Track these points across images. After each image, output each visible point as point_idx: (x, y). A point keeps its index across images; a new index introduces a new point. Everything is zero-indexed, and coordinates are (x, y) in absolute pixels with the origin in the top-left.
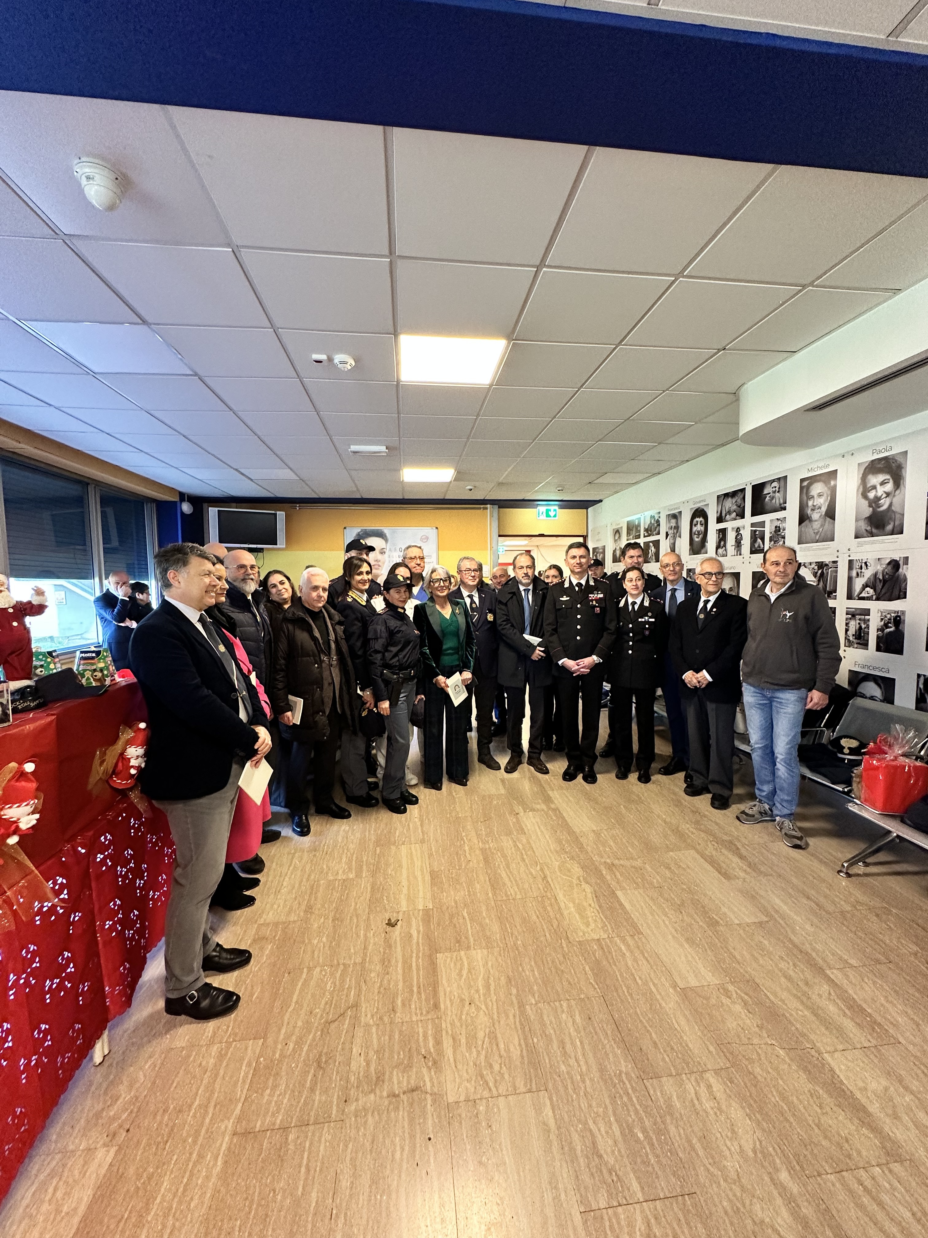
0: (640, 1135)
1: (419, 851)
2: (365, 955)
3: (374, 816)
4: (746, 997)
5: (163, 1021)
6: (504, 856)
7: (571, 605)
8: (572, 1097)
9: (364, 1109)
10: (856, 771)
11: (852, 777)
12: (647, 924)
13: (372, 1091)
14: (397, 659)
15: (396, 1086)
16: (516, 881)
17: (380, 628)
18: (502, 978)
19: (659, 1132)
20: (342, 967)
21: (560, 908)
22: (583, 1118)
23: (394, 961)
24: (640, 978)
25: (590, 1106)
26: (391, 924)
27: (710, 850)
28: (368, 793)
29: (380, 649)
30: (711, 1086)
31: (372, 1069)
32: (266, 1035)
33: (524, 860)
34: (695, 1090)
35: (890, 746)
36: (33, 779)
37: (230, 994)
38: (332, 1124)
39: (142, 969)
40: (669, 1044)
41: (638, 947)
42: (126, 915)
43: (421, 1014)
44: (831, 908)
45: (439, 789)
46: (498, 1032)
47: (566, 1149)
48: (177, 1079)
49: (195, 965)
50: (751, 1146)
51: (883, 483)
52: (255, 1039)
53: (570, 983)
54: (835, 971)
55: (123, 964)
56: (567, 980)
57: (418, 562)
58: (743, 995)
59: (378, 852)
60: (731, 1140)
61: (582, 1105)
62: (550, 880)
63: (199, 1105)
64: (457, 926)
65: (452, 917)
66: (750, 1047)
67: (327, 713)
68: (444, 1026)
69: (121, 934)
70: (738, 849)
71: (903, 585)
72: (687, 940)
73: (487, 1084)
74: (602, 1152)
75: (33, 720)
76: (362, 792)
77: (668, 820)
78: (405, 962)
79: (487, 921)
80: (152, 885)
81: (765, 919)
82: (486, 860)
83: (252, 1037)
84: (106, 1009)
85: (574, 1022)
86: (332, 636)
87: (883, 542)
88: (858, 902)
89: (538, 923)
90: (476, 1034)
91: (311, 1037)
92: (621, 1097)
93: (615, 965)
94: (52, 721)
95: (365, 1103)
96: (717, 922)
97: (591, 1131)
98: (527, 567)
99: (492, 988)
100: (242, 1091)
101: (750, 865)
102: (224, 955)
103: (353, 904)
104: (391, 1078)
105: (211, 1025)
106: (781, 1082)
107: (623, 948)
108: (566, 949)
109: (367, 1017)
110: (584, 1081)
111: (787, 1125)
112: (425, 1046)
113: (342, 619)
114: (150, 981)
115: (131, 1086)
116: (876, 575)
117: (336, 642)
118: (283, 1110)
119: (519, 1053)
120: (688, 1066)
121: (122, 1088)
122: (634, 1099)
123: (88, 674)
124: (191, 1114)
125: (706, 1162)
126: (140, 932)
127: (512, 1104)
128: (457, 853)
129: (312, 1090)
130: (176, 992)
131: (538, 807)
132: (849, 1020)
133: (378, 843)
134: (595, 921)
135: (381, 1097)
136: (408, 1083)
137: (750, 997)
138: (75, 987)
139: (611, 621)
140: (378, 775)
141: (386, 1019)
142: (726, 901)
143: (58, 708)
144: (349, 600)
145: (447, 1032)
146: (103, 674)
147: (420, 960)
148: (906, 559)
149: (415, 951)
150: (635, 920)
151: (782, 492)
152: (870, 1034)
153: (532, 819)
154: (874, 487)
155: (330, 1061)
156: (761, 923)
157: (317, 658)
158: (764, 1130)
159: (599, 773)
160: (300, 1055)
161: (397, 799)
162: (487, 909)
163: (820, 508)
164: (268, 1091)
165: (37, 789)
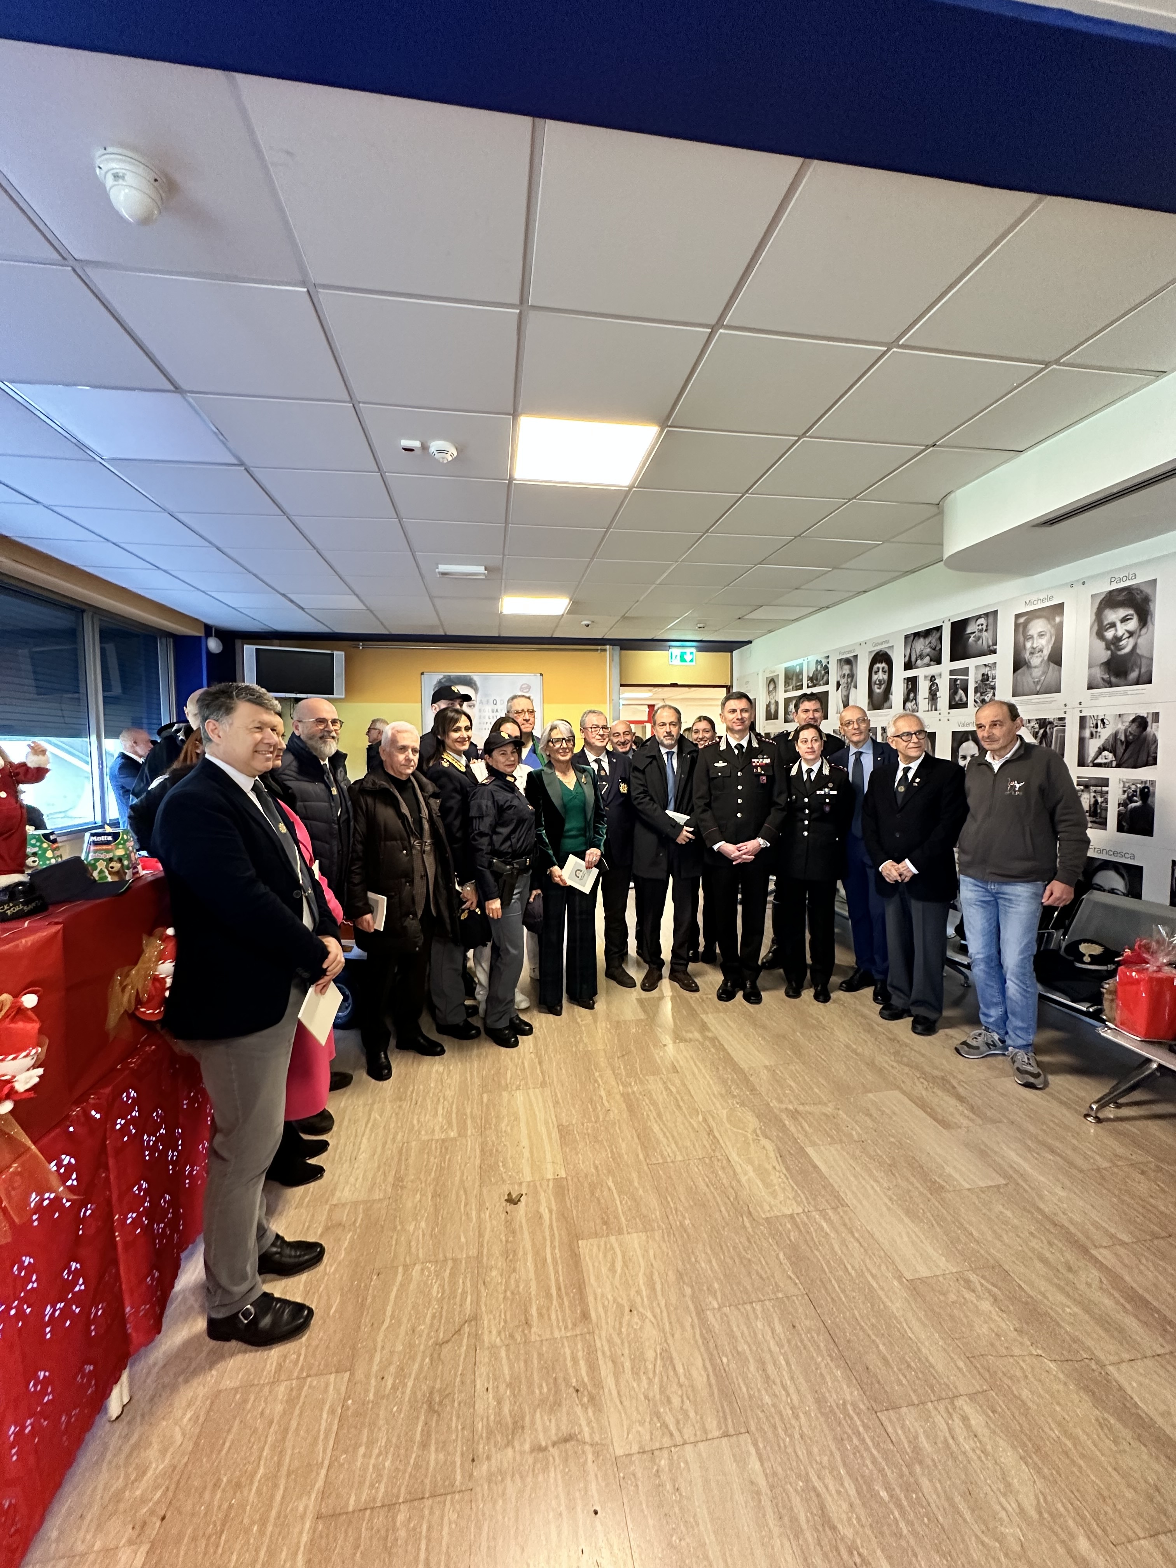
0: (883, 1494)
1: (540, 1099)
2: (481, 1245)
3: (475, 1052)
4: (995, 1290)
5: (206, 1350)
6: (654, 1103)
7: (729, 775)
8: (784, 1440)
9: (499, 1470)
10: (1107, 986)
11: (1102, 994)
12: (853, 1193)
13: (509, 1443)
14: (509, 843)
15: (541, 1436)
16: (673, 1137)
17: (486, 803)
18: (670, 1273)
19: (907, 1489)
20: (450, 1264)
21: (734, 1171)
22: (803, 1473)
23: (521, 1253)
24: (853, 1267)
25: (810, 1453)
26: (513, 1201)
27: (920, 1089)
28: (466, 1021)
29: (487, 831)
30: (968, 1419)
31: (506, 1409)
32: (352, 1365)
33: (679, 1107)
34: (948, 1424)
35: (1153, 954)
36: (35, 1018)
37: (300, 1307)
38: (457, 1496)
39: (175, 1276)
40: (902, 1359)
41: (845, 1225)
42: (155, 1204)
43: (566, 1328)
44: (1085, 1166)
45: (558, 1013)
46: (672, 1349)
47: (786, 1519)
48: (230, 1437)
49: (248, 1268)
50: (1035, 1503)
51: (1124, 620)
52: (337, 1372)
53: (761, 1277)
54: (1101, 1250)
55: (150, 1273)
56: (758, 1273)
57: (527, 716)
58: (990, 1287)
59: (485, 1100)
60: (1005, 1495)
61: (800, 1453)
62: (717, 1134)
63: (265, 1475)
64: (602, 1201)
65: (593, 1188)
66: (1011, 1360)
67: (419, 914)
68: (598, 1345)
69: (147, 1229)
70: (954, 1087)
71: (1153, 747)
72: (907, 1212)
73: (667, 1427)
74: (836, 1522)
75: (30, 931)
76: (458, 1019)
77: (860, 1050)
78: (536, 1253)
79: (641, 1192)
80: (188, 1156)
81: (1003, 1182)
82: (631, 1109)
83: (334, 1370)
84: (126, 1338)
85: (773, 1331)
86: (425, 813)
87: (1125, 693)
88: (1116, 1155)
89: (710, 1197)
90: (642, 1353)
91: (416, 1366)
92: (850, 1439)
93: (818, 1250)
94: (57, 933)
95: (501, 1462)
96: (943, 1187)
97: (814, 1489)
98: (670, 724)
99: (658, 1287)
100: (324, 1451)
101: (972, 1109)
102: (287, 1251)
103: (458, 1174)
104: (533, 1422)
105: (275, 1353)
106: (1058, 1408)
107: (825, 1225)
108: (750, 1230)
109: (491, 1333)
110: (797, 1418)
111: (1075, 1470)
112: (576, 1376)
113: (437, 790)
114: (183, 1291)
115: (163, 1451)
116: (1116, 735)
117: (431, 820)
118: (385, 1479)
119: (705, 1379)
120: (933, 1391)
121: (152, 1453)
122: (868, 1441)
123: (101, 865)
124: (254, 1489)
125: (975, 1528)
126: (173, 1225)
127: (704, 1455)
128: (591, 1101)
129: (424, 1445)
130: (223, 1310)
131: (690, 1035)
132: (1133, 1319)
133: (484, 1088)
134: (784, 1189)
135: (522, 1453)
136: (558, 1428)
137: (1000, 1289)
138: (85, 1312)
139: (780, 793)
140: (478, 997)
141: (518, 1337)
142: (950, 1158)
143: (63, 912)
144: (446, 765)
145: (604, 1353)
146: (123, 865)
147: (557, 1251)
148: (1156, 715)
149: (548, 1238)
150: (836, 1186)
151: (990, 631)
152: (1163, 1337)
153: (685, 1053)
154: (1113, 625)
155: (446, 1401)
156: (998, 1187)
157: (406, 843)
158: (1044, 1478)
159: (765, 990)
160: (403, 1393)
161: (506, 1028)
162: (640, 1177)
163: (1041, 651)
164: (362, 1450)
165: (41, 1031)
